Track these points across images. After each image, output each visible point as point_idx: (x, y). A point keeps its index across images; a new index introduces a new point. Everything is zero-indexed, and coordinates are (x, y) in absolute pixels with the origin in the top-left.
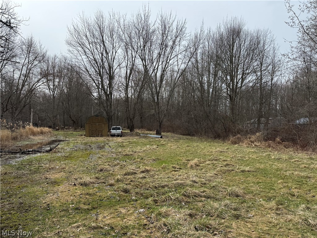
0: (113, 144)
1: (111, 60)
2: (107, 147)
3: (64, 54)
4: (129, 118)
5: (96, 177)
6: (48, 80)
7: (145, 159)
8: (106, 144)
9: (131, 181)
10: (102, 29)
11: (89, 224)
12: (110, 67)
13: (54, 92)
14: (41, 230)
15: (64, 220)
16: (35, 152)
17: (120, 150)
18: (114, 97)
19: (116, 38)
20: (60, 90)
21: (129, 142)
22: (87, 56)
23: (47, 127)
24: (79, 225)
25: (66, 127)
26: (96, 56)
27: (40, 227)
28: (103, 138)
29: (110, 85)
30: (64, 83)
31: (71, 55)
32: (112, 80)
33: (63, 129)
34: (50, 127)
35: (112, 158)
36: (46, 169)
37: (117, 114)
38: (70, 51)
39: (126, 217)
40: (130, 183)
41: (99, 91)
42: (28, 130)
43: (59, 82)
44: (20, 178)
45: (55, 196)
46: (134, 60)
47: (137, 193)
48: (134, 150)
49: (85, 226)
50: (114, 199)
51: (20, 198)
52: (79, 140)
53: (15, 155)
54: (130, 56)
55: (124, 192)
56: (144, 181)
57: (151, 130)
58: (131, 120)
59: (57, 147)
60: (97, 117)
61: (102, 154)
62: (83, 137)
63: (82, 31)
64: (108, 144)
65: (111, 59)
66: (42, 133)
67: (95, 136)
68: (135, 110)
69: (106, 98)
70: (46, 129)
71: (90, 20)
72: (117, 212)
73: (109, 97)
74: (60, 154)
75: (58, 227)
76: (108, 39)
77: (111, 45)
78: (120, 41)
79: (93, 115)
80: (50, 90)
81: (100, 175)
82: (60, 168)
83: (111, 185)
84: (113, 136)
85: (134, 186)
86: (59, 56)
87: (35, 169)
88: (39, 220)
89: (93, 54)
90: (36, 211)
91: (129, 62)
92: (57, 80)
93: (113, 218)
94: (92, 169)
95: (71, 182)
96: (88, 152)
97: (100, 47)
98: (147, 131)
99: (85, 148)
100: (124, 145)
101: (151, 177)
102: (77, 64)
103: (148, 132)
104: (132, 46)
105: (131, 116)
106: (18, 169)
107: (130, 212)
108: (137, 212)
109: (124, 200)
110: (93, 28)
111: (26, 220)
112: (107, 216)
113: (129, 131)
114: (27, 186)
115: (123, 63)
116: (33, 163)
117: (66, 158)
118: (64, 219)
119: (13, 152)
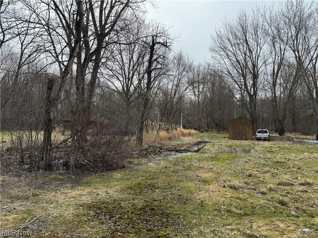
0: (259, 149)
1: (255, 59)
2: (253, 151)
3: (208, 61)
4: (278, 120)
5: (245, 182)
6: (194, 88)
7: (303, 169)
8: (251, 148)
9: (288, 193)
10: (245, 28)
11: (243, 230)
12: (254, 66)
13: (199, 98)
14: (198, 224)
15: (217, 220)
16: (186, 151)
17: (269, 156)
18: (259, 98)
19: (261, 34)
20: (204, 95)
21: (280, 147)
22: (230, 59)
23: (193, 129)
24: (233, 228)
25: (210, 130)
26: (238, 57)
27: (197, 221)
28: (248, 142)
29: (254, 85)
30: (207, 88)
31: (214, 60)
32: (256, 80)
33: (207, 131)
34: (196, 129)
35: (261, 164)
36: (196, 168)
37: (262, 116)
38: (213, 57)
39: (286, 233)
40: (287, 194)
41: (242, 92)
42: (179, 131)
43: (203, 88)
44: (176, 172)
45: (207, 194)
46: (284, 53)
47: (297, 208)
48: (287, 157)
49: (239, 231)
50: (268, 210)
51: (178, 190)
52: (223, 142)
53: (171, 152)
54: (278, 49)
55: (280, 203)
56: (305, 196)
57: (307, 135)
58: (280, 123)
59: (203, 148)
60: (240, 120)
61: (248, 158)
62: (227, 139)
63: (225, 35)
64: (253, 148)
65: (255, 57)
66: (190, 134)
67: (238, 139)
68: (285, 110)
69: (250, 98)
70: (193, 131)
71: (232, 22)
72: (274, 225)
73: (253, 98)
74: (206, 155)
75: (213, 225)
76: (251, 37)
77: (255, 43)
78: (266, 36)
79: (236, 118)
80: (195, 96)
81: (250, 180)
82: (209, 168)
83: (263, 193)
84: (259, 139)
85: (292, 199)
86: (204, 64)
87: (187, 166)
88: (196, 214)
89: (236, 55)
90: (192, 205)
91: (277, 57)
92: (202, 86)
93: (269, 230)
94: (239, 173)
95: (220, 183)
96: (233, 155)
97: (243, 47)
98: (302, 135)
99: (230, 150)
100: (273, 151)
101: (315, 192)
102: (219, 68)
103: (305, 137)
104: (280, 39)
105: (281, 118)
106: (174, 164)
107: (291, 228)
108: (300, 230)
109: (281, 213)
110: (235, 30)
111: (185, 211)
112: (262, 226)
113: (278, 135)
114: (182, 181)
115: (269, 59)
116: (185, 161)
117: (213, 159)
118: (217, 218)
119: (170, 150)
